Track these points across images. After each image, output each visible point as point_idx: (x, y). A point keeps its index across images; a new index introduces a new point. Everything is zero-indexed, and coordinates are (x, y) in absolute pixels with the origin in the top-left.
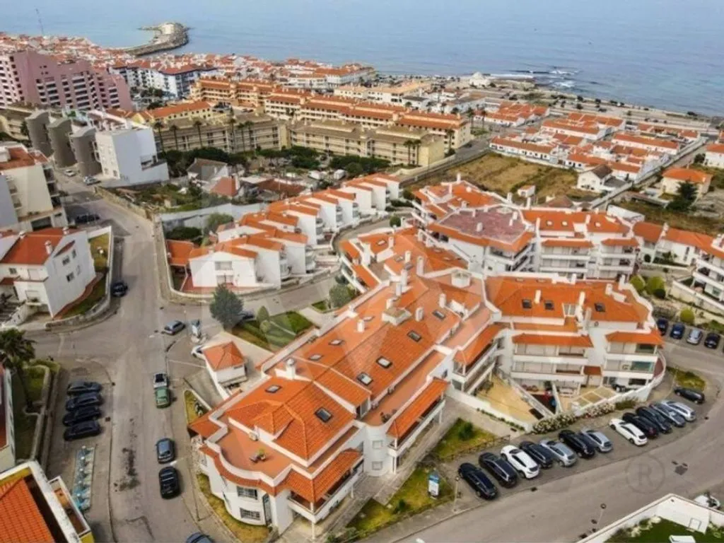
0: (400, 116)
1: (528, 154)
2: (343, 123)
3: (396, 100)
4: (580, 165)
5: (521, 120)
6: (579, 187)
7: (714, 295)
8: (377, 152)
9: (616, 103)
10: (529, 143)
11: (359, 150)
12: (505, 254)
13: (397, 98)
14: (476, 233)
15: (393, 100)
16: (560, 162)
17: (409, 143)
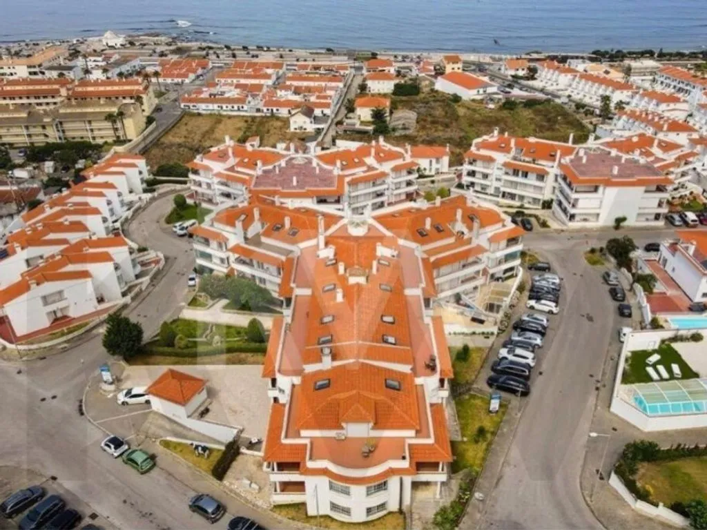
0: (68, 89)
1: (224, 108)
2: (11, 108)
3: (35, 73)
4: (277, 110)
5: (192, 76)
6: (292, 129)
7: (483, 191)
8: (69, 134)
9: (262, 47)
10: (217, 97)
11: (46, 136)
12: (328, 200)
13: (37, 70)
14: (294, 187)
15: (30, 73)
16: (258, 110)
17: (110, 117)
